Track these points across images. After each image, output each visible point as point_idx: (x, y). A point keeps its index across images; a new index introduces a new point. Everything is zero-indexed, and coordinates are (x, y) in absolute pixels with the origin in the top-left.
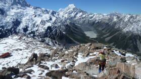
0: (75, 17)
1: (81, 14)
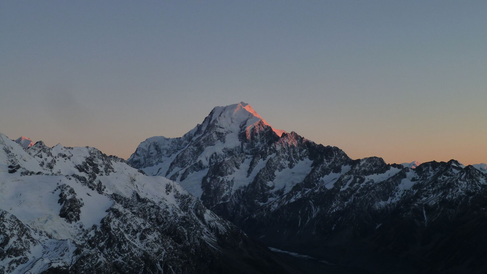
0: (259, 192)
1: (304, 167)
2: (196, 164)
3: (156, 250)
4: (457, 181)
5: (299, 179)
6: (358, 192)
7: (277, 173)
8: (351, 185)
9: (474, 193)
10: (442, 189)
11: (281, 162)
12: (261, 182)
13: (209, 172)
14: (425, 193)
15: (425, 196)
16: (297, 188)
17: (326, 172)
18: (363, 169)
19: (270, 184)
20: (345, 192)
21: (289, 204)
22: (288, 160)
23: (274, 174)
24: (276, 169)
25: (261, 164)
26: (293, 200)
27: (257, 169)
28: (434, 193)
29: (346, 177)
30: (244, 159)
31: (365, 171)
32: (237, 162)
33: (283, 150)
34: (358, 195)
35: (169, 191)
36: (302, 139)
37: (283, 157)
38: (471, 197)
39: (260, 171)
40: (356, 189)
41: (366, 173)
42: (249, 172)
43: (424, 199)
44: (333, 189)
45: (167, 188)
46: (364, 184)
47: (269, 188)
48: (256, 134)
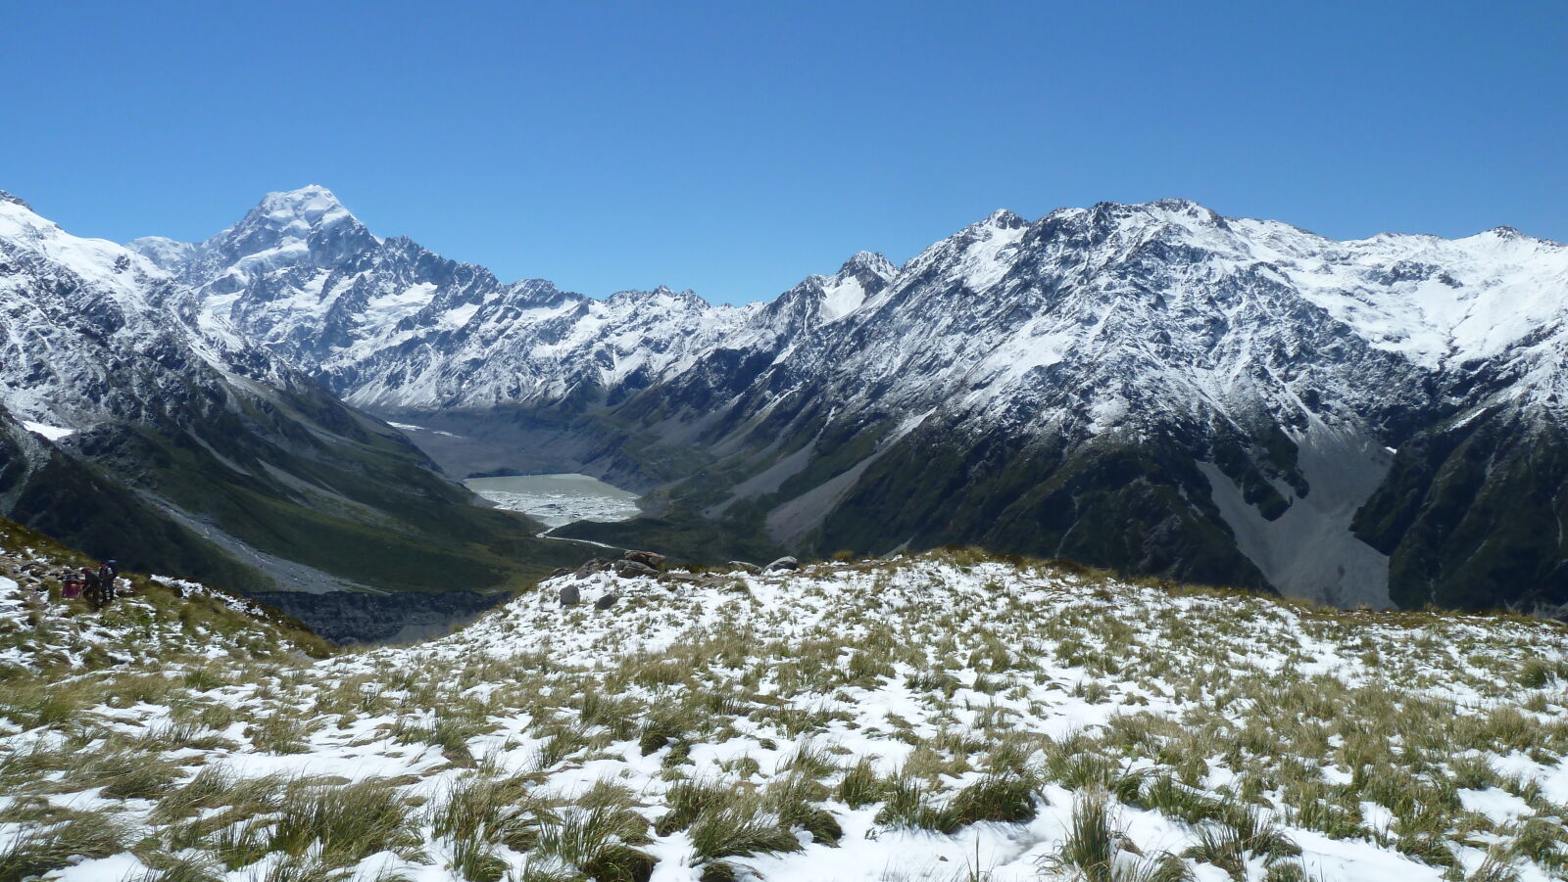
0: (338, 330)
1: (420, 294)
2: (223, 281)
3: (12, 306)
4: (668, 312)
5: (413, 311)
6: (509, 332)
7: (372, 300)
8: (499, 321)
9: (693, 331)
10: (645, 323)
11: (381, 284)
12: (341, 313)
13: (245, 294)
14: (617, 331)
15: (618, 335)
16: (406, 324)
17: (457, 302)
18: (520, 296)
19: (357, 318)
20: (487, 331)
21: (390, 348)
22: (395, 282)
23: (366, 303)
24: (370, 294)
25: (345, 284)
26: (396, 342)
27: (336, 292)
28: (633, 329)
29: (490, 309)
30: (314, 275)
31: (522, 300)
32: (301, 278)
33: (386, 265)
34: (509, 337)
35: (123, 267)
36: (419, 249)
37: (385, 277)
38: (688, 339)
39: (342, 295)
40: (506, 329)
41: (525, 304)
42: (323, 295)
43: (616, 338)
44: (467, 325)
45: (118, 262)
46: (520, 320)
47: (356, 325)
48: (340, 238)
